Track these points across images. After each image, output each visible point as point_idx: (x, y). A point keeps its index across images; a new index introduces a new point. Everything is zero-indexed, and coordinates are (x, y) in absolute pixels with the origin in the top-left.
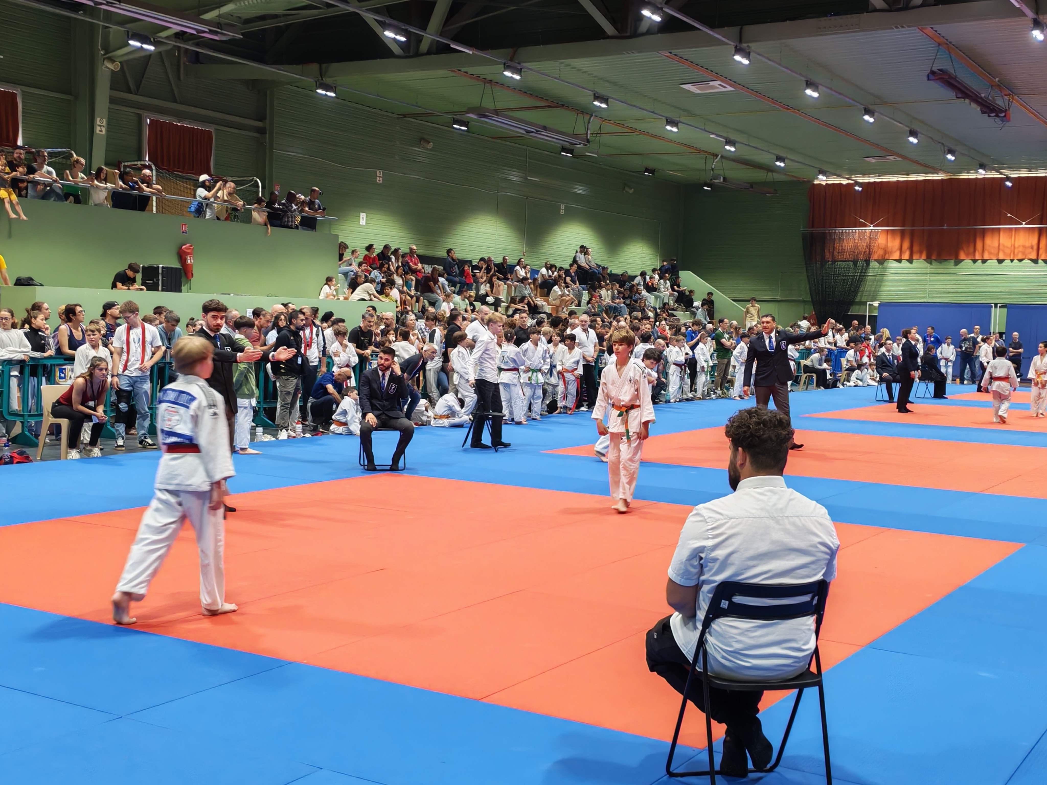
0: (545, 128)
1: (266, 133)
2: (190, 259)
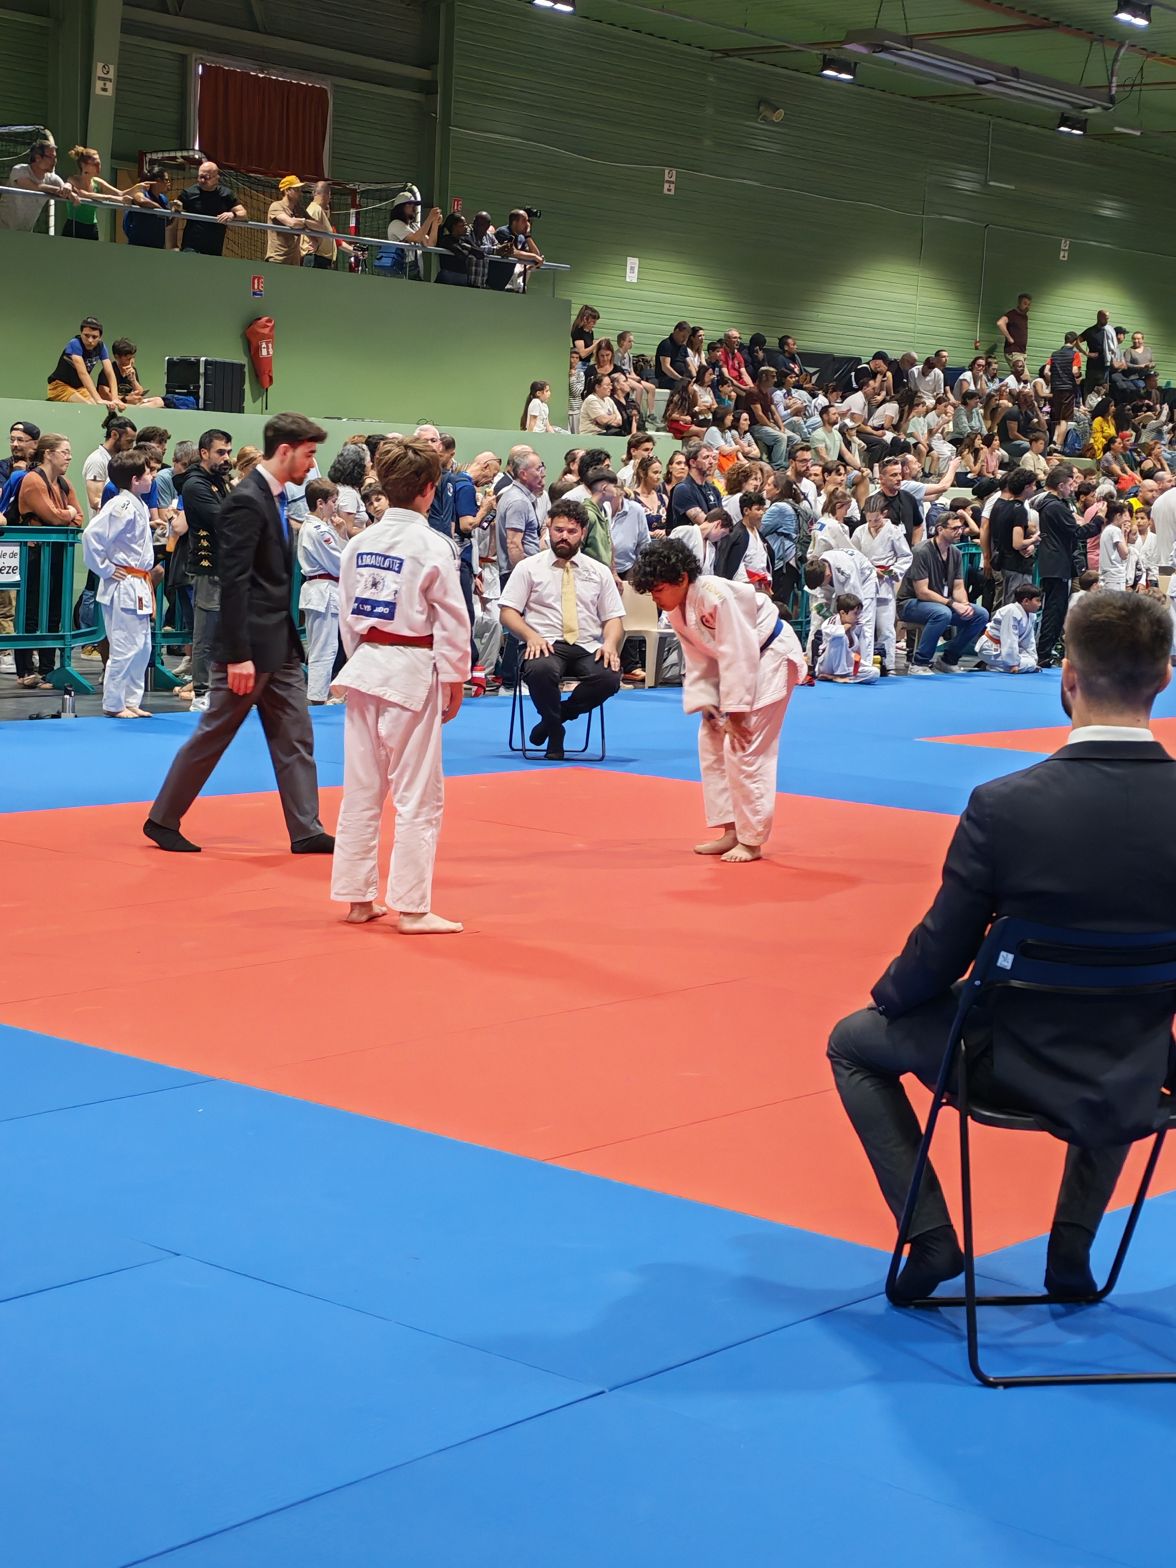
0: (1017, 73)
1: (436, 93)
2: (268, 348)
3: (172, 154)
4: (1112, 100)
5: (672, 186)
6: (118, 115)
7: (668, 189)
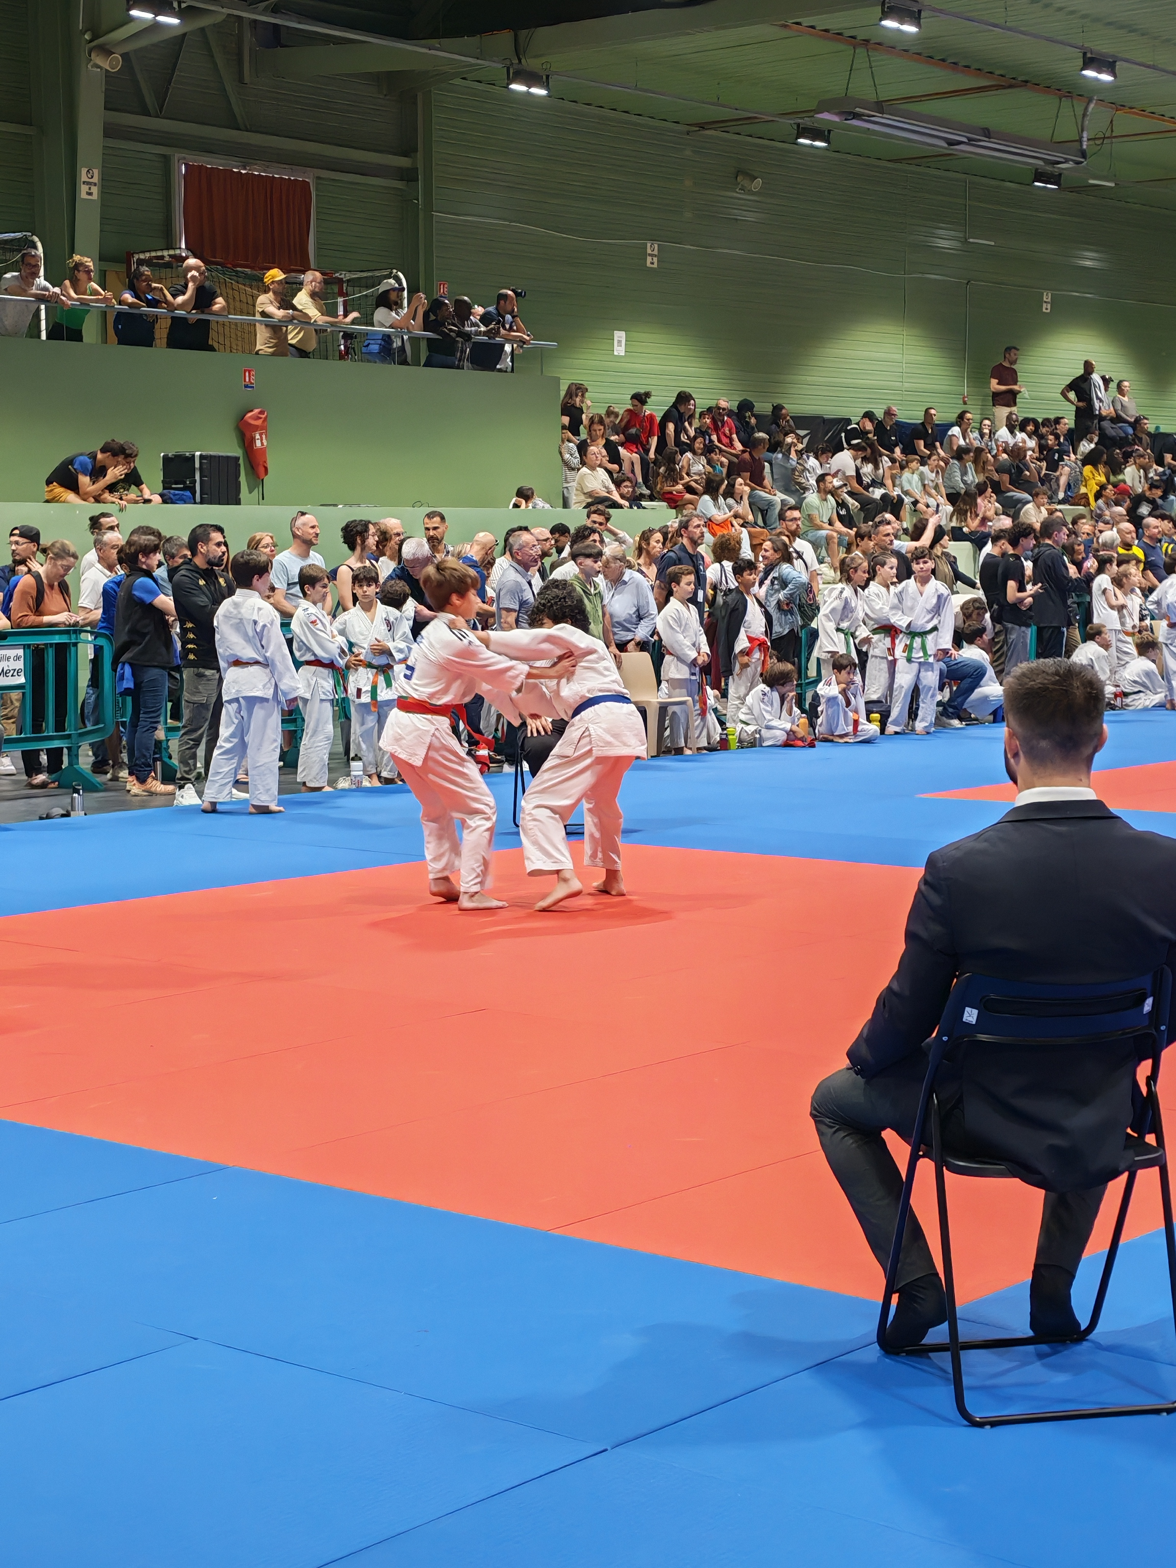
0: (987, 133)
1: (418, 180)
2: (262, 440)
3: (159, 253)
4: (1084, 154)
5: (655, 260)
6: (104, 219)
7: (652, 262)
